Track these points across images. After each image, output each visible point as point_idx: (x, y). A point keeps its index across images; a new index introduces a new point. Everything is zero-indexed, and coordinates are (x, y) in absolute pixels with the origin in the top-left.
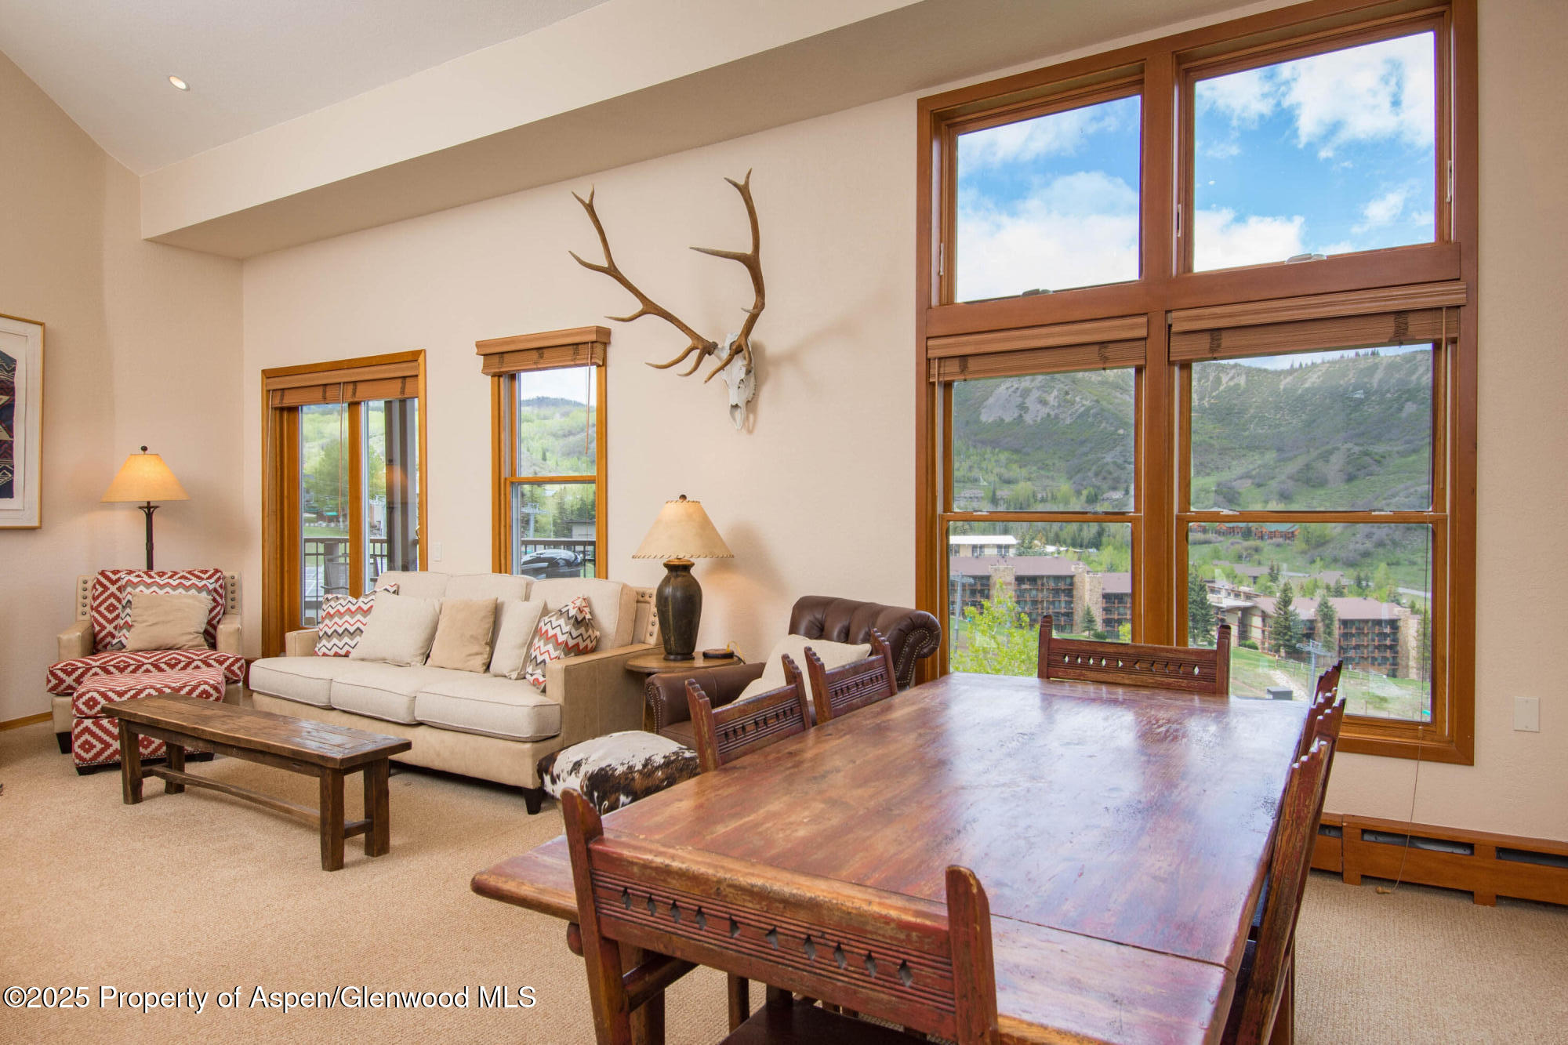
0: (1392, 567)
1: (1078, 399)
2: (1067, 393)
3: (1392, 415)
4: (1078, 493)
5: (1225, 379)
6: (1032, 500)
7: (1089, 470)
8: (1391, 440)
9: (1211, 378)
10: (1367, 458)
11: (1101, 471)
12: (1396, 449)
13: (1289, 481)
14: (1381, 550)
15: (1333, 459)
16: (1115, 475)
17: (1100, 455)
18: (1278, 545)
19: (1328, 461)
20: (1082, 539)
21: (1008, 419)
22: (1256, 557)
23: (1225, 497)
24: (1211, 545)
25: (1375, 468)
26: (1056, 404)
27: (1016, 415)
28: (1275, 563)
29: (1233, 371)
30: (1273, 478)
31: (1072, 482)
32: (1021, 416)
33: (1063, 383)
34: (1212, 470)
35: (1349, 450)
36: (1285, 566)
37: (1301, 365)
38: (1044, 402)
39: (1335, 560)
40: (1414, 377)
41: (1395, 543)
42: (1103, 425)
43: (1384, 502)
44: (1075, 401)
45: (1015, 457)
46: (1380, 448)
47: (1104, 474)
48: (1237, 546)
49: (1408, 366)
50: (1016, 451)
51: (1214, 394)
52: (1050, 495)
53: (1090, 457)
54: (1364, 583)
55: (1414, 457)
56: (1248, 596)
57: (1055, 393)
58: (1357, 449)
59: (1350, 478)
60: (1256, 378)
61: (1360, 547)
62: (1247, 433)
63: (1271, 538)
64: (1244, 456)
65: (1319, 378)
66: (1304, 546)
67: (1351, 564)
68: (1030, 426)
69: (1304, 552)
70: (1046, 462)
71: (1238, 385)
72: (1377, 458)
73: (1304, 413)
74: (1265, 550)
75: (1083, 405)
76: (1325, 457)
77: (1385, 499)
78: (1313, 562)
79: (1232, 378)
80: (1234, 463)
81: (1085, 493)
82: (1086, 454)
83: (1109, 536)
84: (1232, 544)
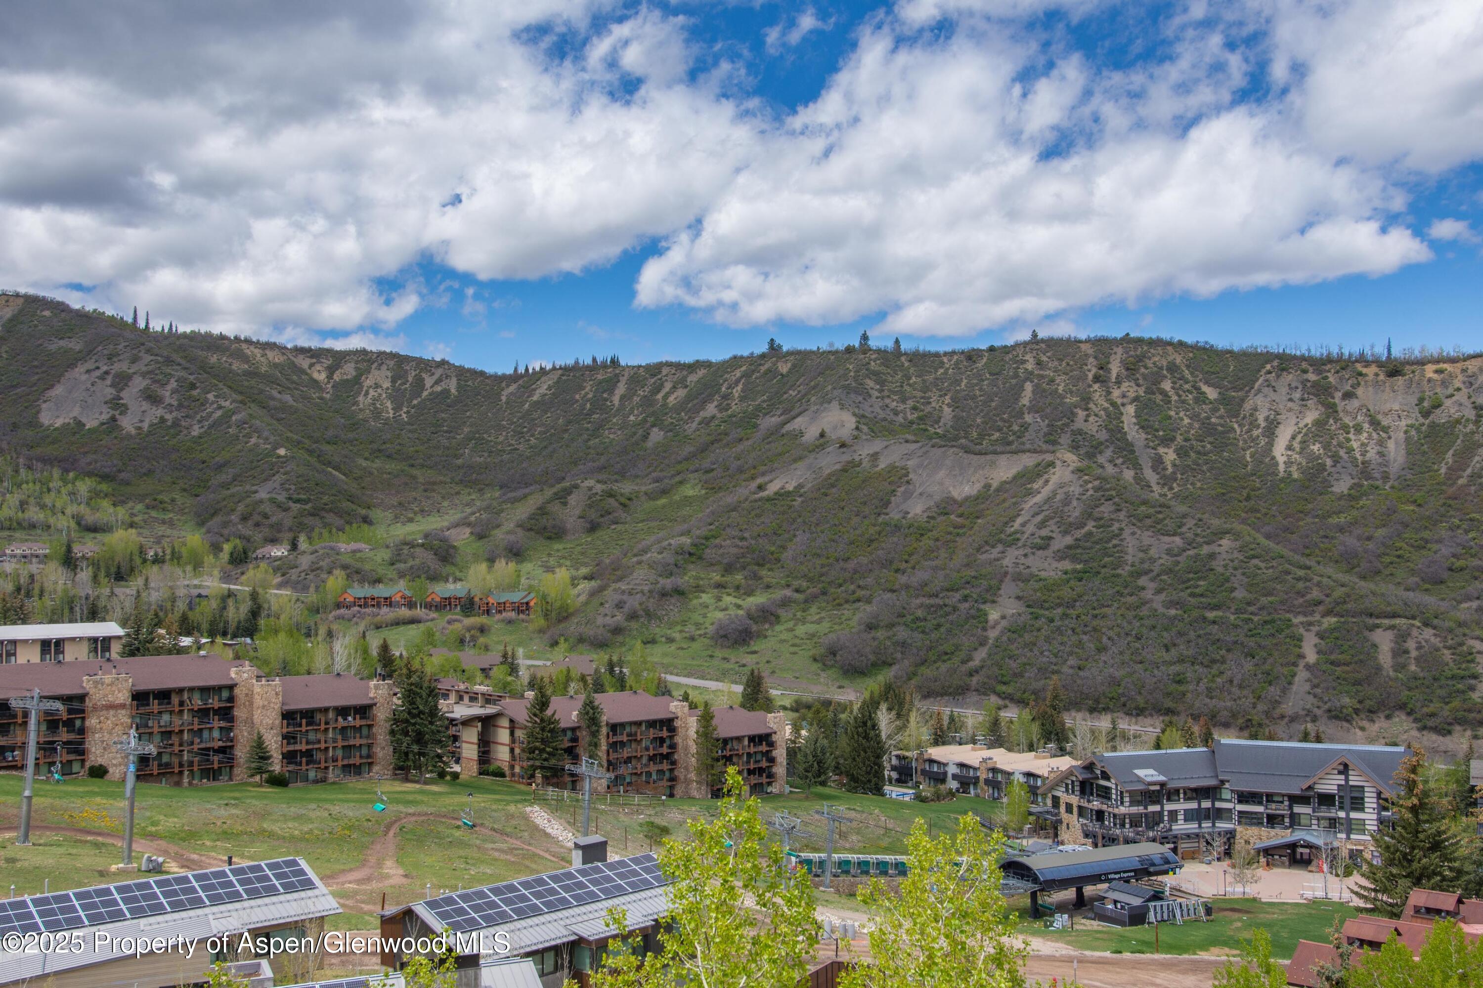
0: (648, 646)
1: (211, 397)
2: (193, 386)
3: (637, 443)
4: (216, 548)
5: (429, 381)
6: (138, 561)
7: (233, 510)
8: (637, 477)
9: (410, 379)
10: (611, 501)
11: (251, 515)
12: (643, 489)
13: (519, 530)
14: (634, 625)
15: (572, 500)
16: (274, 519)
17: (248, 487)
18: (510, 622)
19: (565, 504)
20: (227, 622)
21: (91, 423)
22: (482, 640)
23: (435, 554)
24: (421, 625)
25: (621, 514)
26: (175, 403)
27: (105, 417)
28: (509, 649)
29: (439, 372)
30: (498, 526)
31: (204, 530)
32: (113, 419)
33: (185, 368)
34: (415, 513)
35: (590, 489)
36: (520, 652)
37: (527, 370)
38: (153, 399)
39: (581, 640)
40: (659, 396)
41: (649, 615)
42: (253, 440)
43: (635, 559)
44: (206, 400)
45: (104, 487)
46: (627, 488)
47: (256, 518)
48: (457, 626)
49: (653, 380)
50: (105, 477)
51: (415, 402)
52: (168, 551)
53: (234, 490)
54: (617, 669)
55: (663, 501)
56: (488, 699)
57: (173, 384)
58: (599, 488)
59: (593, 528)
60: (470, 383)
61: (608, 621)
62: (460, 462)
63: (500, 612)
64: (458, 493)
65: (549, 388)
66: (542, 622)
67: (600, 644)
68: (129, 437)
69: (541, 631)
70: (160, 497)
71: (446, 392)
72: (623, 500)
73: (532, 436)
74: (493, 631)
75: (220, 407)
76: (562, 497)
77: (635, 555)
78: (555, 644)
79: (437, 382)
80: (445, 504)
81: (227, 547)
82: (226, 486)
83: (268, 616)
84: (449, 622)
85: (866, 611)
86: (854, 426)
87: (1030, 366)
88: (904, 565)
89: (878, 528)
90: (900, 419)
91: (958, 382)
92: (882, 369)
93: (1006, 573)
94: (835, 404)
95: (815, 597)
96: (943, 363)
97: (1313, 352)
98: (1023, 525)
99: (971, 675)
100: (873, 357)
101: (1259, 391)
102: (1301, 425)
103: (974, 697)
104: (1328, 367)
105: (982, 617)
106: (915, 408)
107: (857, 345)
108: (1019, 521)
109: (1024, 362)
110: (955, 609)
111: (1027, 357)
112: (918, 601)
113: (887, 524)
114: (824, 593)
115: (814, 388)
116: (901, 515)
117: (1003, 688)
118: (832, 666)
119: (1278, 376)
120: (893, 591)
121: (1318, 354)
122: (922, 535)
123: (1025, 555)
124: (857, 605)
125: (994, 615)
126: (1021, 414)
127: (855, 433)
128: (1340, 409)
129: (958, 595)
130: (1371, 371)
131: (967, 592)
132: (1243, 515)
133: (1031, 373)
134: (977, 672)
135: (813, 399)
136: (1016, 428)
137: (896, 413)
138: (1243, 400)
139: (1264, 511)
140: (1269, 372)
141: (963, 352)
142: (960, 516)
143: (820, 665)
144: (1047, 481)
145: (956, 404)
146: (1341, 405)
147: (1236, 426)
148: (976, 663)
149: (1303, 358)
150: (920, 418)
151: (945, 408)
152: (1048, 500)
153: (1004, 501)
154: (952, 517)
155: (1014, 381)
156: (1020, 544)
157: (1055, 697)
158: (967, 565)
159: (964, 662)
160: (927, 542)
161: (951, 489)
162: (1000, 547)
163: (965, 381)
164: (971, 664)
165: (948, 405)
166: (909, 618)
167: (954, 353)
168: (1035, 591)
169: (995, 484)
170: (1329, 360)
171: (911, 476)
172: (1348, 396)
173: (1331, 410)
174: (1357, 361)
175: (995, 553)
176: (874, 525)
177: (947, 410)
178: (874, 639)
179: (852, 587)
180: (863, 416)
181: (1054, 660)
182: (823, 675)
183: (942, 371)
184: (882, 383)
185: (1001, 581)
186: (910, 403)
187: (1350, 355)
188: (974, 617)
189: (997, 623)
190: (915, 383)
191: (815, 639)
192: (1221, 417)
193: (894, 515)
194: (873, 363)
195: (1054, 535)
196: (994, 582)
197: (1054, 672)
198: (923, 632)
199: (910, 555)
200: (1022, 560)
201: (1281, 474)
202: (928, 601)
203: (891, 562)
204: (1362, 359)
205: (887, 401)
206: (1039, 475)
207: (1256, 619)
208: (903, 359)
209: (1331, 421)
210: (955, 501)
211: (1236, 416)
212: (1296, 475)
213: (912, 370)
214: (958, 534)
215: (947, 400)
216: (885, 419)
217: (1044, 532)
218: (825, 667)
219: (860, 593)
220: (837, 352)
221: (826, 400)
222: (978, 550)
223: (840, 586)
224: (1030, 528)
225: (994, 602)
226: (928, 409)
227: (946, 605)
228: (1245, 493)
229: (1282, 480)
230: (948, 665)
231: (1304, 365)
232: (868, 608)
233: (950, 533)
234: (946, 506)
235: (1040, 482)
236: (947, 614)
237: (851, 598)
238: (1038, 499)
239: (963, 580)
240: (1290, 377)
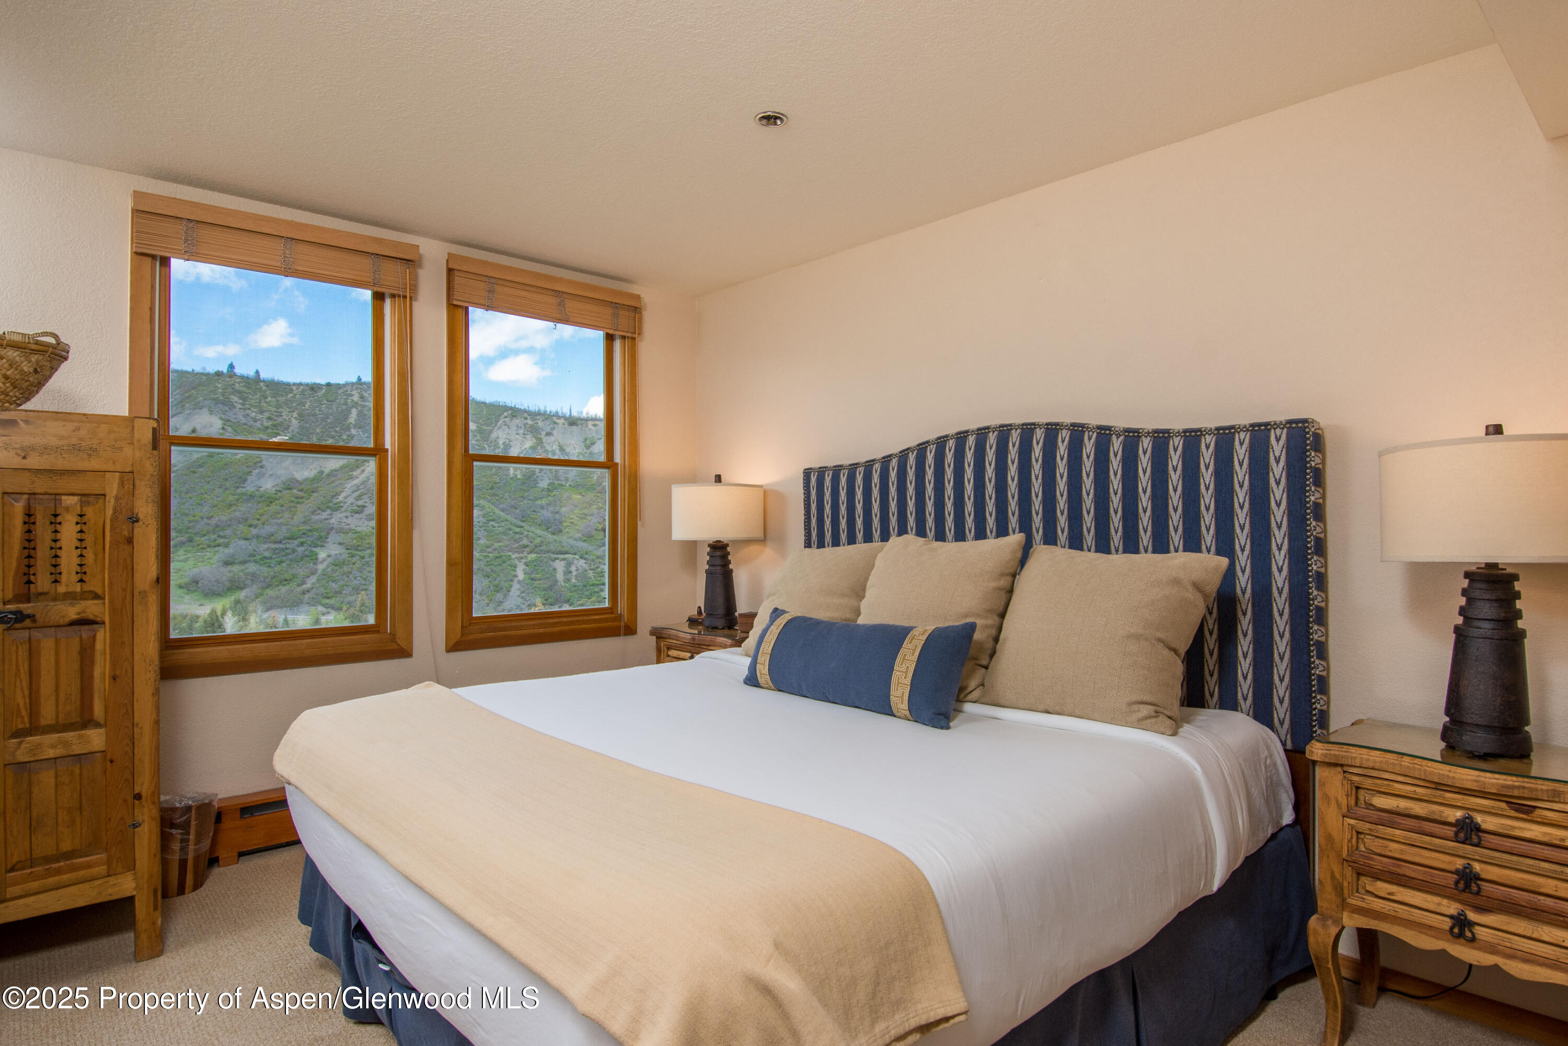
85: (224, 553)
86: (220, 426)
87: (356, 398)
88: (255, 522)
89: (236, 497)
90: (258, 424)
91: (304, 404)
92: (244, 389)
93: (332, 529)
94: (205, 410)
95: (183, 543)
96: (292, 390)
97: (530, 408)
98: (346, 498)
99: (304, 593)
100: (238, 380)
101: (500, 427)
102: (523, 448)
103: (306, 608)
104: (538, 417)
105: (313, 558)
106: (269, 419)
107: (225, 371)
108: (343, 494)
109: (351, 395)
110: (294, 551)
111: (354, 392)
112: (266, 546)
113: (244, 494)
114: (191, 540)
115: (188, 397)
116: (255, 489)
117: (327, 601)
118: (195, 591)
119: (512, 420)
120: (247, 539)
121: (533, 410)
122: (271, 502)
123: (347, 517)
124: (217, 549)
125: (322, 555)
126: (348, 429)
127: (221, 431)
128: (544, 441)
129: (296, 542)
130: (562, 421)
131: (302, 540)
132: (489, 497)
133: (356, 403)
134: (308, 591)
135: (187, 405)
136: (345, 437)
137: (255, 421)
138: (491, 432)
139: (501, 496)
140: (506, 417)
141: (307, 385)
142: (301, 490)
143: (185, 590)
144: (363, 471)
145: (301, 417)
146: (545, 439)
147: (486, 446)
148: (308, 586)
149: (525, 411)
150: (274, 426)
151: (294, 420)
152: (364, 482)
153: (333, 482)
154: (295, 491)
155: (344, 407)
156: (343, 509)
157: (363, 605)
158: (304, 523)
159: (298, 585)
160: (274, 507)
161: (294, 473)
162: (329, 512)
163: (309, 404)
164: (305, 587)
165: (296, 418)
166: (258, 557)
167: (301, 384)
168: (353, 539)
169: (327, 471)
170: (539, 414)
171: (264, 463)
172: (548, 434)
173: (540, 442)
174: (554, 416)
175: (325, 515)
176: (234, 495)
177: (294, 422)
178: (230, 571)
179: (214, 537)
180: (228, 420)
181: (364, 582)
182: (187, 597)
183: (290, 395)
184: (245, 399)
185: (328, 533)
186: (267, 415)
187: (551, 412)
188: (307, 556)
189: (324, 560)
190: (271, 401)
191: (182, 573)
192: (477, 441)
193: (249, 488)
194: (237, 385)
195: (367, 505)
196: (323, 534)
197: (363, 590)
198: (269, 566)
199: (261, 515)
200: (345, 520)
201: (511, 475)
202: (274, 546)
203: (246, 520)
204: (556, 415)
205: (248, 412)
206: (358, 467)
207: (491, 555)
208: (262, 384)
209: (539, 448)
210: (297, 481)
211: (487, 440)
212: (519, 477)
213: (268, 393)
214: (298, 503)
215: (295, 414)
216: (246, 424)
217: (360, 503)
218: (189, 591)
219: (221, 541)
220: (208, 374)
221: (198, 407)
222: (313, 513)
223: (204, 535)
224: (351, 500)
225: (322, 546)
226: (280, 419)
227: (287, 549)
228: (490, 486)
229: (511, 479)
230: (287, 587)
231: (526, 415)
232: (227, 551)
233: (293, 502)
234: (290, 484)
235: (359, 471)
236: (288, 554)
237: (213, 544)
238: (356, 482)
239: (301, 532)
240: (518, 421)
